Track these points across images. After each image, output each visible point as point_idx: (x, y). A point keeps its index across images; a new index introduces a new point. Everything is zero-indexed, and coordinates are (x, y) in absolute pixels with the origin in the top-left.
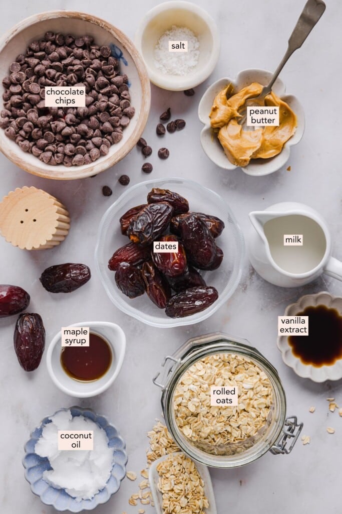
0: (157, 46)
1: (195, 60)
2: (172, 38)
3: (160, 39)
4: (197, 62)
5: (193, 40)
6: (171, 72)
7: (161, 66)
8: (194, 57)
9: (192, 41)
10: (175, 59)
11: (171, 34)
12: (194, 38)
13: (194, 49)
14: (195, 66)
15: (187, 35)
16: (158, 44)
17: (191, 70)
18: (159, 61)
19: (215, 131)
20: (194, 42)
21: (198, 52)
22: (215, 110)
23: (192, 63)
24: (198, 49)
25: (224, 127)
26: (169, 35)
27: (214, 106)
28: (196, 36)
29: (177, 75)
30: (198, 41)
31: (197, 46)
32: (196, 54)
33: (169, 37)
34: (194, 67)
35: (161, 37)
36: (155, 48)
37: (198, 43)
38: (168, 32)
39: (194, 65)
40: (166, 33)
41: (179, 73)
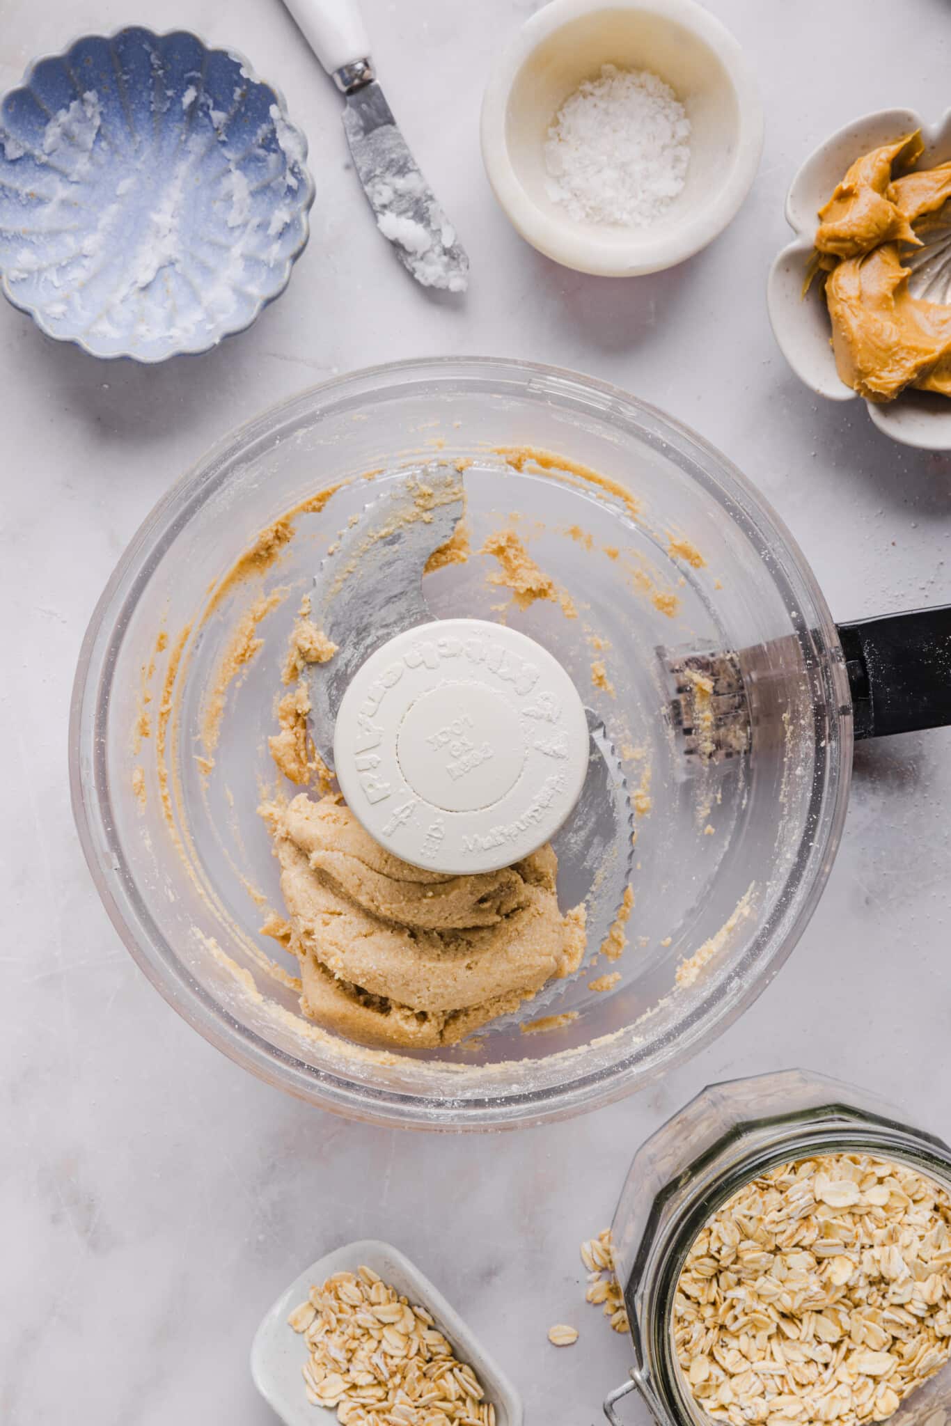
0: (551, 131)
1: (676, 179)
2: (602, 105)
3: (561, 108)
4: (683, 184)
5: (667, 111)
6: (599, 216)
7: (567, 195)
8: (673, 167)
9: (667, 117)
10: (610, 174)
11: (598, 92)
12: (674, 104)
13: (674, 142)
14: (677, 196)
15: (650, 95)
16: (556, 123)
17: (663, 210)
18: (557, 179)
19: (824, 265)
20: (672, 117)
21: (684, 152)
22: (845, 196)
23: (667, 185)
24: (686, 142)
25: (853, 262)
26: (592, 94)
27: (845, 185)
28: (678, 99)
29: (615, 224)
30: (687, 116)
31: (682, 131)
32: (677, 159)
33: (591, 100)
34: (671, 198)
35: (565, 100)
36: (546, 138)
37: (687, 121)
38: (588, 87)
39: (672, 194)
40: (581, 88)
41: (625, 217)
